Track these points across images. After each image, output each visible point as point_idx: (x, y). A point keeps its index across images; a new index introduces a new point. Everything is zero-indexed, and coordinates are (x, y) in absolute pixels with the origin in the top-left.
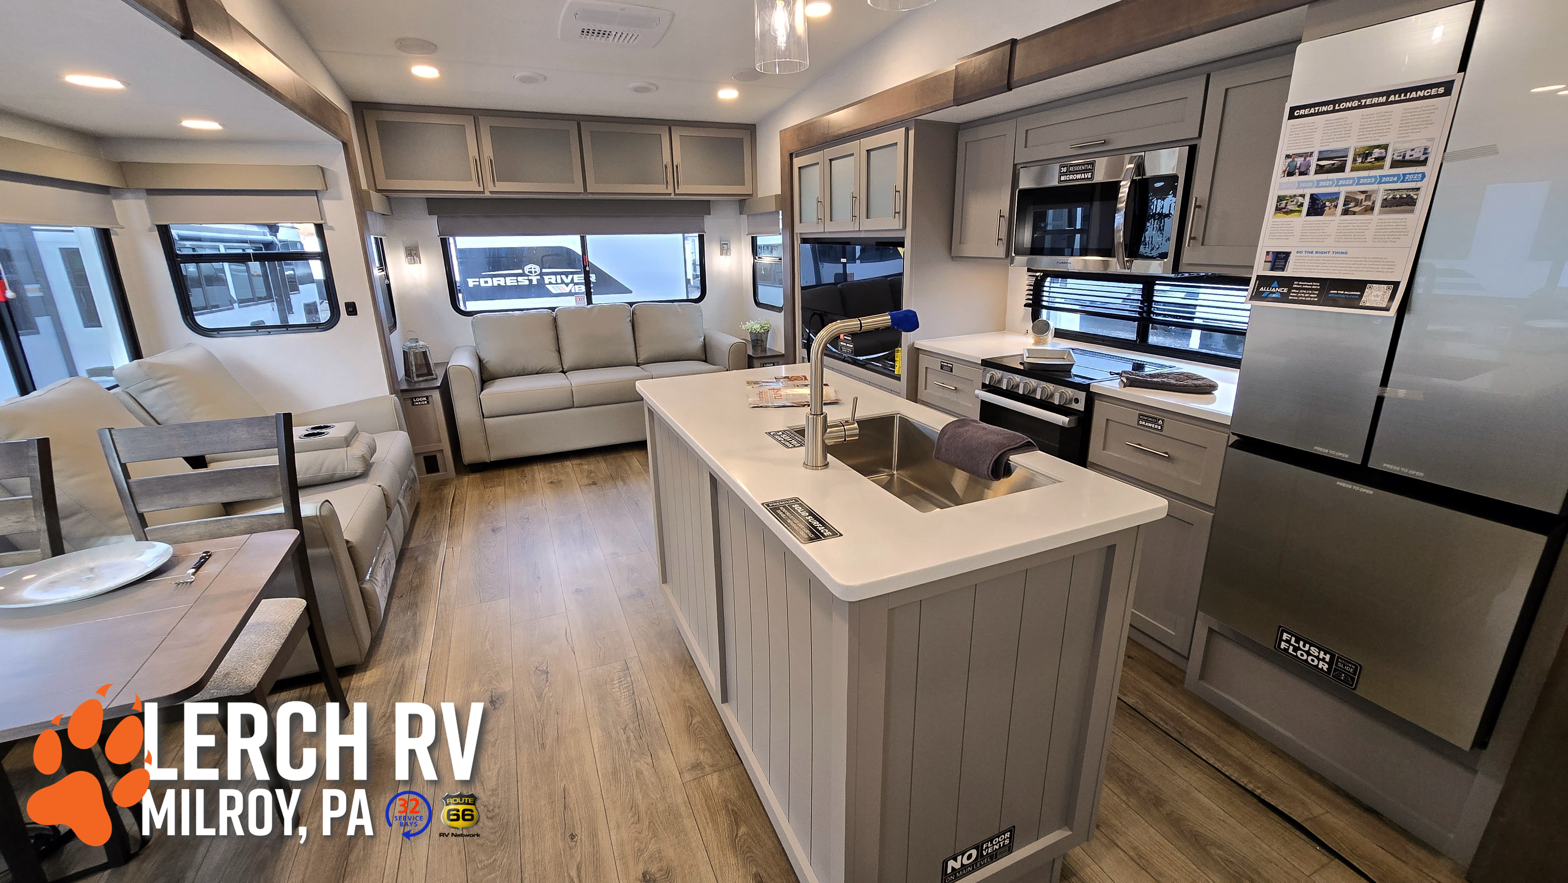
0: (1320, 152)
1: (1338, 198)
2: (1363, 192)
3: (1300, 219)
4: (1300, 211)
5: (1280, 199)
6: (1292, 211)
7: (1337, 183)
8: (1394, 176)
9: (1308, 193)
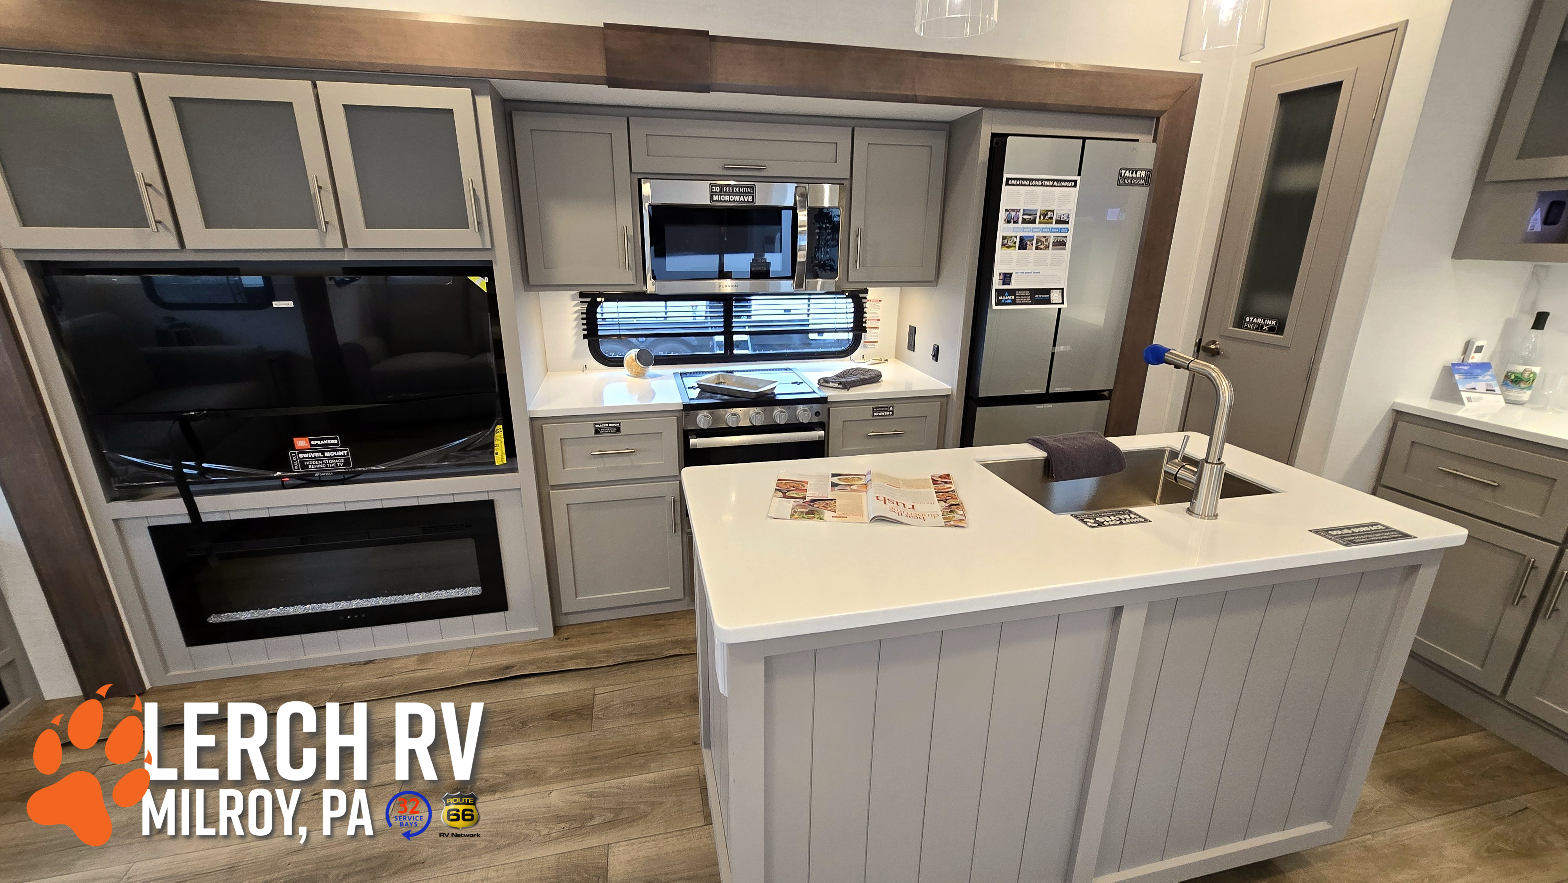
0: (1024, 210)
1: (1033, 240)
2: (1045, 237)
3: (1014, 251)
4: (1015, 247)
5: (1004, 238)
6: (1011, 247)
7: (1033, 230)
8: (1057, 228)
9: (1019, 235)
